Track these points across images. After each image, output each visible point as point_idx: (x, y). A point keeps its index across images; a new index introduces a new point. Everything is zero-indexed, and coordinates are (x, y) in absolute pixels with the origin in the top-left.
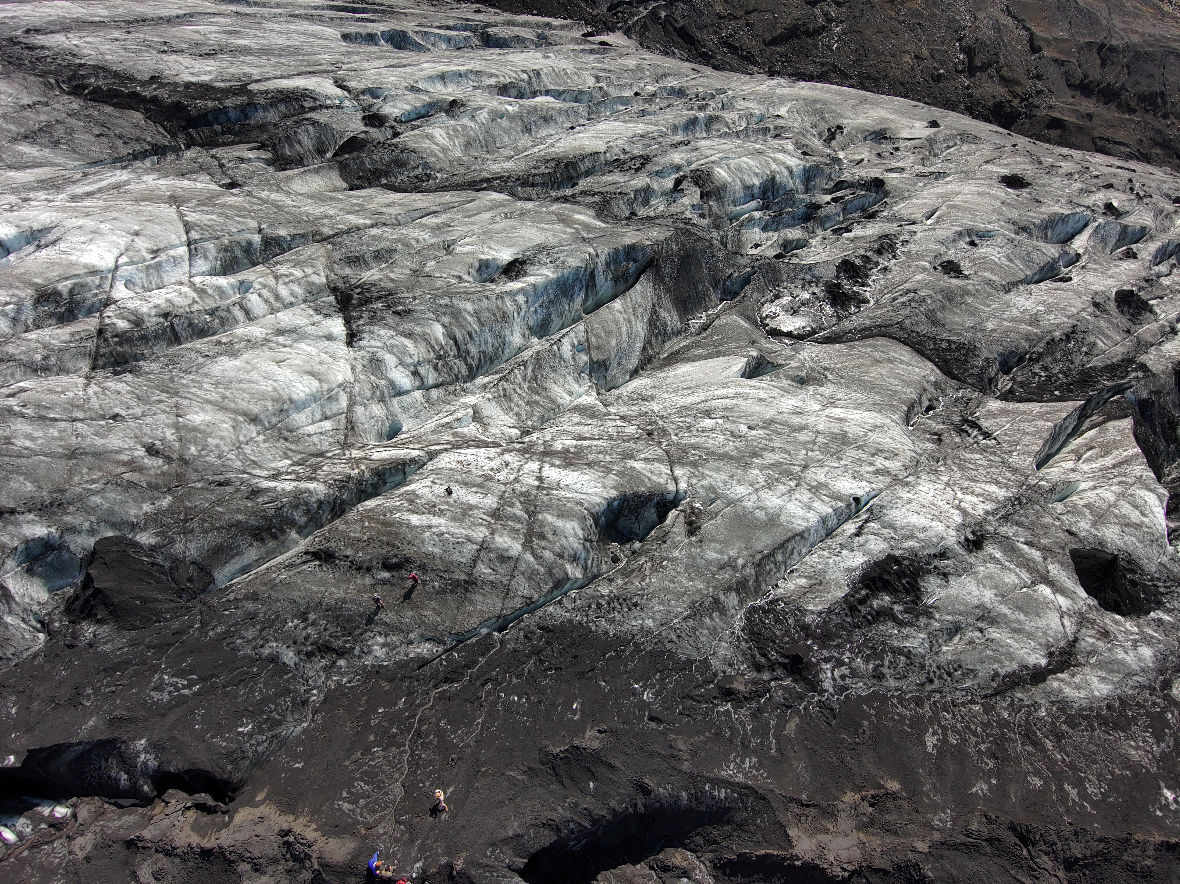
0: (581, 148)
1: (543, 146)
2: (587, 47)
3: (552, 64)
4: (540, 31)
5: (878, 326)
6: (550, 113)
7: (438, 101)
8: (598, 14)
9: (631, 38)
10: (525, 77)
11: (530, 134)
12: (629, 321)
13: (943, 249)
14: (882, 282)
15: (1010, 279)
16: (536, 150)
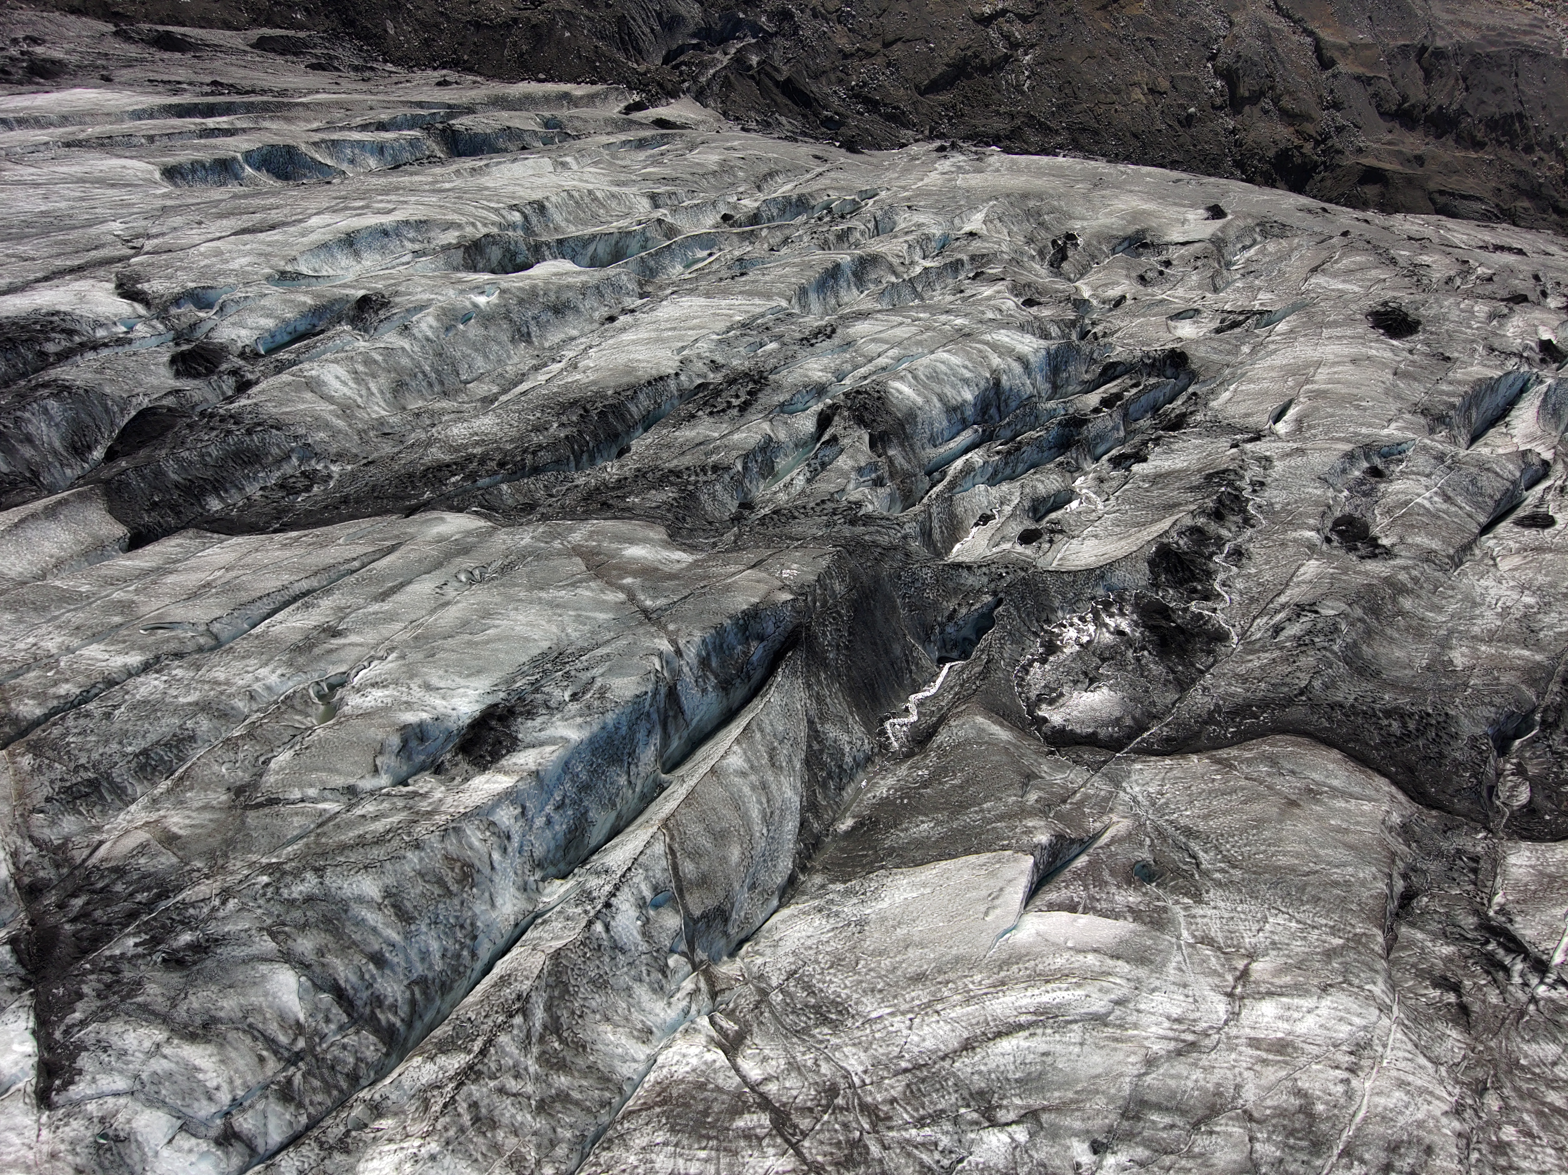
0: (629, 370)
1: (556, 367)
2: (631, 135)
3: (568, 184)
4: (547, 114)
5: (1265, 704)
6: (564, 297)
7: (334, 302)
8: (648, 71)
9: (706, 106)
10: (517, 217)
11: (529, 342)
12: (764, 786)
13: (1330, 493)
14: (1239, 584)
15: (1459, 540)
16: (542, 377)
